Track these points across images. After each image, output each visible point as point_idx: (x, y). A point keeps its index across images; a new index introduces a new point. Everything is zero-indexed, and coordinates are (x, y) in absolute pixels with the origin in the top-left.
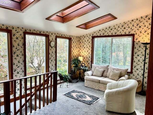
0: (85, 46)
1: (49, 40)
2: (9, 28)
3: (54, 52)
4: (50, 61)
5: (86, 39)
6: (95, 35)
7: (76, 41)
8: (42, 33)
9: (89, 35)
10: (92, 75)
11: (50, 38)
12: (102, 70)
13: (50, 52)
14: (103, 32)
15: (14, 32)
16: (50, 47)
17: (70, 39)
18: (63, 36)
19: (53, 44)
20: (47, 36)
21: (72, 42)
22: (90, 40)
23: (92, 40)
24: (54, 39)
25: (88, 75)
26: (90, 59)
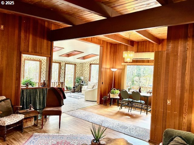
0: (86, 69)
1: (60, 65)
2: (41, 60)
3: (64, 73)
4: (61, 78)
5: (87, 65)
6: (91, 63)
7: (80, 66)
8: (57, 61)
9: (88, 63)
10: (87, 88)
11: (62, 64)
12: (93, 85)
13: (61, 72)
14: (96, 61)
15: (42, 61)
16: (61, 69)
17: (75, 65)
18: (70, 63)
19: (63, 68)
20: (60, 63)
21: (77, 67)
22: (89, 66)
23: (90, 66)
24: (64, 65)
25: (84, 88)
26: (88, 78)
